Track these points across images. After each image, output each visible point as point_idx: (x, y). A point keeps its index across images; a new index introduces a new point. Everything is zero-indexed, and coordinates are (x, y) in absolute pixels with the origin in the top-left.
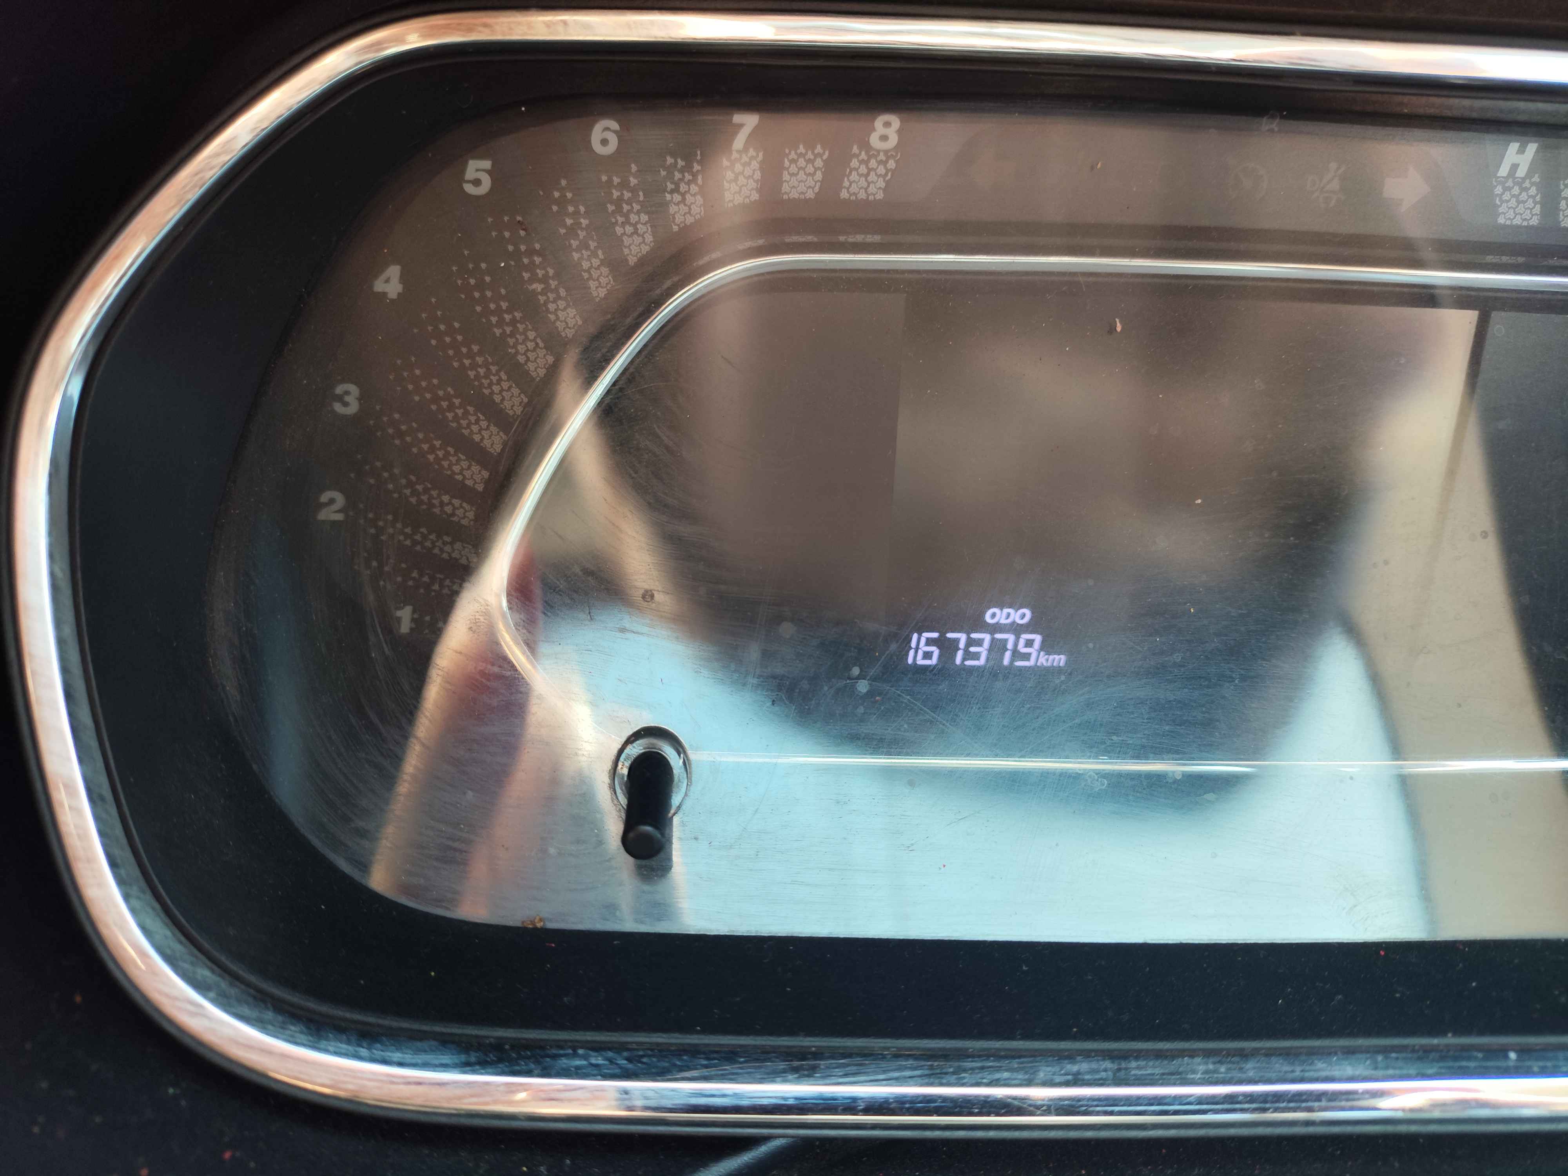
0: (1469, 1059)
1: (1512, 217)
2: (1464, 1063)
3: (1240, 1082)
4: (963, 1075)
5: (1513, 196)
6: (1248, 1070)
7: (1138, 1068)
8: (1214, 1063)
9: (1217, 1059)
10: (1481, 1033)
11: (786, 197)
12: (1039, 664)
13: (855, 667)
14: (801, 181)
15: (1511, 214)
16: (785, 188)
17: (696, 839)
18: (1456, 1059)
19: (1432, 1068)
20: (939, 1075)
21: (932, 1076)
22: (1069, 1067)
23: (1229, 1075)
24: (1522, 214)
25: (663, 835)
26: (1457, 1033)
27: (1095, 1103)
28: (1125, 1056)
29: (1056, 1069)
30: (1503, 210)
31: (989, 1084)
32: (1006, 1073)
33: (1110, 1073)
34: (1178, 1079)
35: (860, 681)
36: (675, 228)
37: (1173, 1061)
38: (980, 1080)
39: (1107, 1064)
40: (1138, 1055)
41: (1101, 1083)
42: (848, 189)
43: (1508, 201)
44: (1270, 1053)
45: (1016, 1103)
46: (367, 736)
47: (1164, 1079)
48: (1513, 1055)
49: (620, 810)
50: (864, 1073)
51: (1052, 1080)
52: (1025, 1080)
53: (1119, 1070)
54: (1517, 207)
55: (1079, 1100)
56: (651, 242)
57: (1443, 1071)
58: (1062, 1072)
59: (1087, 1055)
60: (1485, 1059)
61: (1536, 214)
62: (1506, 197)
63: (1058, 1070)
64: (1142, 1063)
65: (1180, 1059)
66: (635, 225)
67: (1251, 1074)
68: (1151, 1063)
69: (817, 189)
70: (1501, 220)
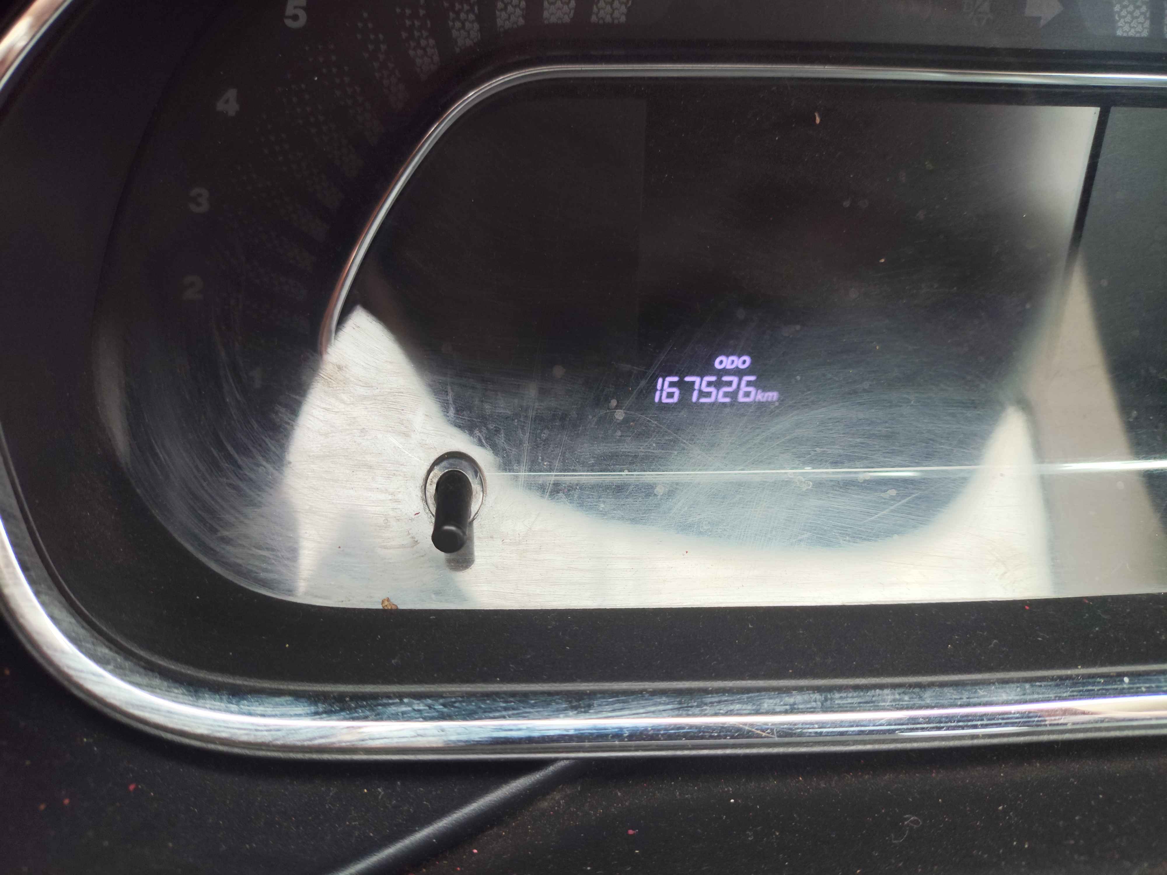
0: (1093, 684)
1: (1128, 30)
2: (1090, 688)
3: (920, 707)
4: (705, 708)
5: (1129, 13)
6: (926, 698)
7: (841, 698)
8: (899, 694)
9: (901, 690)
10: (1102, 665)
11: (546, 22)
12: (757, 400)
13: (613, 400)
14: (559, 9)
15: (1126, 28)
16: (546, 14)
17: (492, 537)
18: (1084, 684)
19: (1067, 692)
20: (686, 709)
21: (681, 709)
22: (787, 699)
23: (912, 703)
24: (1135, 28)
25: (464, 533)
26: (1085, 665)
27: (808, 726)
28: (831, 689)
29: (777, 701)
30: (1121, 25)
31: (726, 714)
32: (738, 705)
33: (819, 704)
34: (871, 706)
35: (617, 411)
36: (458, 50)
37: (867, 693)
38: (718, 711)
39: (817, 696)
40: (840, 688)
41: (812, 711)
42: (597, 14)
43: (1124, 17)
44: (942, 685)
45: (747, 728)
46: (227, 465)
47: (861, 706)
48: (1126, 680)
49: (431, 517)
50: (628, 708)
51: (774, 709)
52: (753, 710)
53: (826, 700)
54: (1132, 21)
55: (795, 724)
56: (438, 62)
57: (1075, 693)
58: (782, 703)
59: (800, 689)
60: (1105, 683)
61: (1146, 28)
62: (1124, 13)
63: (779, 701)
64: (844, 695)
65: (873, 691)
66: (424, 49)
67: (928, 701)
68: (850, 695)
69: (572, 15)
70: (1119, 33)
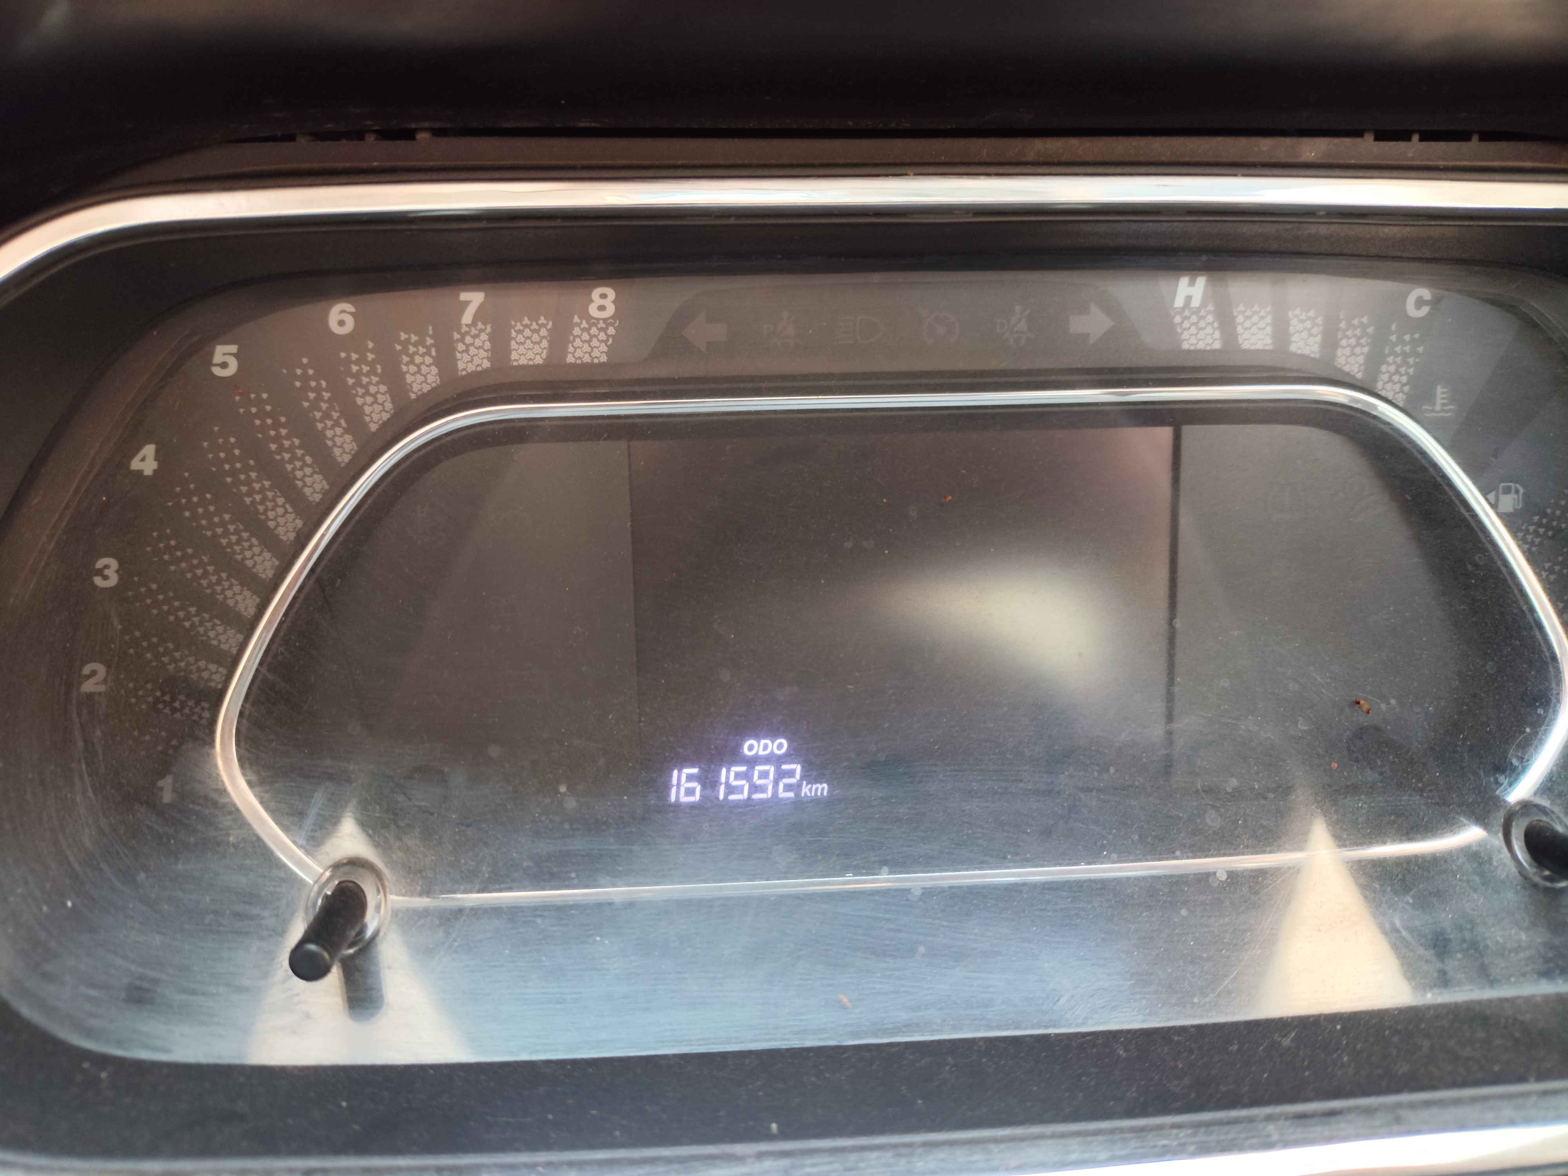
1: (1195, 343)
5: (1193, 324)
11: (514, 364)
12: (802, 794)
14: (529, 349)
16: (514, 356)
24: (1205, 339)
25: (331, 955)
30: (1186, 337)
35: (567, 798)
36: (413, 396)
42: (573, 354)
43: (1188, 329)
54: (1198, 333)
56: (391, 409)
61: (1217, 339)
62: (1186, 324)
66: (374, 396)
69: (545, 356)
70: (1186, 346)
